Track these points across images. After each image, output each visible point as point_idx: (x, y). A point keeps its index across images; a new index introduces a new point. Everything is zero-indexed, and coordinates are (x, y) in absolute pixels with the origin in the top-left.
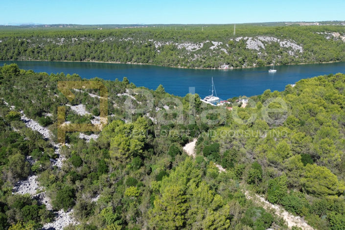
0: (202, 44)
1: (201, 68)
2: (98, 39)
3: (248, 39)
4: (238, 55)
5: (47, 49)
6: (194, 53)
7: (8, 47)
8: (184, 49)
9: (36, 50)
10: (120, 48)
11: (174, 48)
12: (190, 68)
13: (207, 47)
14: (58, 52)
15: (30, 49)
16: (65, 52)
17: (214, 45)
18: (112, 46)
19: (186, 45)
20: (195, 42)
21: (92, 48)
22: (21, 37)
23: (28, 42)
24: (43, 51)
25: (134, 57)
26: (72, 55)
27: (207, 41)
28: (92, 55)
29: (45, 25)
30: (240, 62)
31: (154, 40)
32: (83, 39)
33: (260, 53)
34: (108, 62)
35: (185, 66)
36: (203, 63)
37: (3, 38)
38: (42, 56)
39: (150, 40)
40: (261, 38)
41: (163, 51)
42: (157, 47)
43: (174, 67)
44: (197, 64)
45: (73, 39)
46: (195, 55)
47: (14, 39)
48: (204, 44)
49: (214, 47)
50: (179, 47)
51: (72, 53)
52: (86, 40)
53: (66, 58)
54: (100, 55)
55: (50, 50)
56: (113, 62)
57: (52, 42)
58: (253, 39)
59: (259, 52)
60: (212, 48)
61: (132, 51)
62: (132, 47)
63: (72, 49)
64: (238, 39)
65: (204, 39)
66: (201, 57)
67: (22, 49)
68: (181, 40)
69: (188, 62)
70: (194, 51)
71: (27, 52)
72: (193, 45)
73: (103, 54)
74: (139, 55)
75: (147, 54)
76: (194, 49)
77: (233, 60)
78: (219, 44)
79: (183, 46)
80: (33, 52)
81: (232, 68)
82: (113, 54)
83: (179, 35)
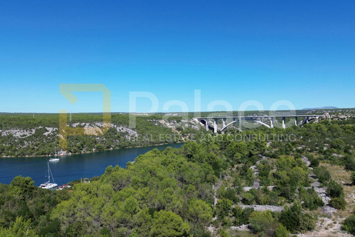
0: (34, 131)
1: (33, 155)
3: (85, 125)
4: (75, 141)
6: (24, 139)
8: (11, 136)
12: (19, 157)
13: (39, 134)
17: (48, 131)
19: (13, 131)
20: (25, 128)
27: (40, 127)
30: (79, 147)
33: (99, 138)
35: (12, 155)
36: (35, 150)
40: (99, 124)
44: (28, 152)
46: (25, 142)
48: (37, 130)
49: (49, 133)
58: (90, 125)
59: (97, 137)
60: (46, 134)
64: (75, 125)
65: (35, 125)
66: (33, 144)
68: (6, 126)
69: (15, 150)
70: (24, 137)
72: (22, 131)
76: (24, 135)
77: (71, 145)
78: (54, 130)
79: (9, 133)
81: (70, 154)
83: (4, 121)
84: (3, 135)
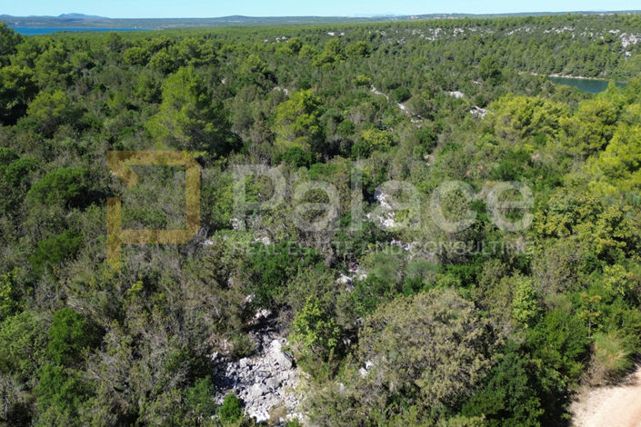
2: (502, 29)
5: (409, 46)
9: (392, 48)
10: (541, 46)
14: (426, 52)
15: (383, 46)
16: (438, 52)
18: (526, 44)
21: (487, 46)
22: (372, 28)
23: (382, 36)
24: (402, 50)
25: (568, 65)
26: (449, 58)
29: (410, 17)
31: (622, 32)
32: (474, 30)
37: (346, 29)
39: (612, 31)
41: (638, 52)
42: (625, 44)
45: (456, 29)
47: (363, 30)
51: (448, 56)
52: (478, 30)
54: (500, 59)
55: (414, 48)
57: (419, 35)
61: (568, 52)
62: (568, 45)
63: (451, 48)
67: (371, 46)
71: (378, 52)
73: (505, 57)
74: (581, 61)
75: (600, 59)
80: (387, 52)
82: (525, 58)
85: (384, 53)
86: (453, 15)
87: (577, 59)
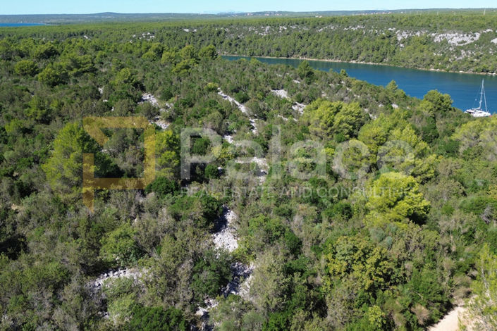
0: (478, 35)
1: (470, 72)
2: (315, 27)
5: (247, 41)
6: (462, 48)
7: (203, 37)
8: (445, 42)
9: (234, 42)
10: (343, 40)
11: (428, 41)
12: (451, 71)
13: (485, 40)
14: (260, 45)
15: (227, 41)
16: (269, 45)
18: (332, 38)
19: (449, 35)
20: (466, 32)
21: (304, 40)
22: (218, 26)
23: (226, 32)
24: (241, 43)
25: (362, 54)
26: (277, 50)
27: (488, 30)
28: (303, 50)
29: (246, 14)
31: (397, 29)
32: (294, 28)
34: (323, 60)
35: (442, 68)
36: (475, 64)
37: (198, 27)
38: (241, 50)
39: (390, 29)
41: (408, 44)
42: (400, 38)
43: (424, 69)
44: (464, 66)
45: (281, 27)
46: (463, 52)
47: (211, 27)
48: (483, 35)
50: (437, 39)
51: (277, 47)
52: (297, 28)
53: (269, 53)
54: (314, 50)
55: (251, 42)
56: (330, 61)
57: (254, 31)
60: (495, 41)
61: (360, 44)
62: (361, 39)
63: (278, 41)
65: (483, 27)
66: (472, 55)
67: (218, 40)
68: (441, 29)
69: (448, 62)
70: (462, 45)
71: (224, 44)
72: (461, 35)
73: (318, 48)
74: (370, 51)
75: (383, 49)
76: (463, 42)
79: (443, 37)
80: (230, 44)
82: (332, 49)
83: (440, 21)
84: (435, 41)
85: (228, 46)
86: (280, 12)
87: (368, 50)
